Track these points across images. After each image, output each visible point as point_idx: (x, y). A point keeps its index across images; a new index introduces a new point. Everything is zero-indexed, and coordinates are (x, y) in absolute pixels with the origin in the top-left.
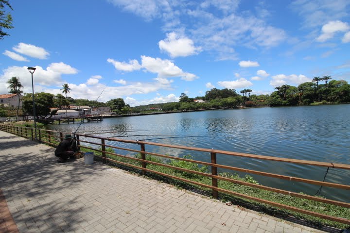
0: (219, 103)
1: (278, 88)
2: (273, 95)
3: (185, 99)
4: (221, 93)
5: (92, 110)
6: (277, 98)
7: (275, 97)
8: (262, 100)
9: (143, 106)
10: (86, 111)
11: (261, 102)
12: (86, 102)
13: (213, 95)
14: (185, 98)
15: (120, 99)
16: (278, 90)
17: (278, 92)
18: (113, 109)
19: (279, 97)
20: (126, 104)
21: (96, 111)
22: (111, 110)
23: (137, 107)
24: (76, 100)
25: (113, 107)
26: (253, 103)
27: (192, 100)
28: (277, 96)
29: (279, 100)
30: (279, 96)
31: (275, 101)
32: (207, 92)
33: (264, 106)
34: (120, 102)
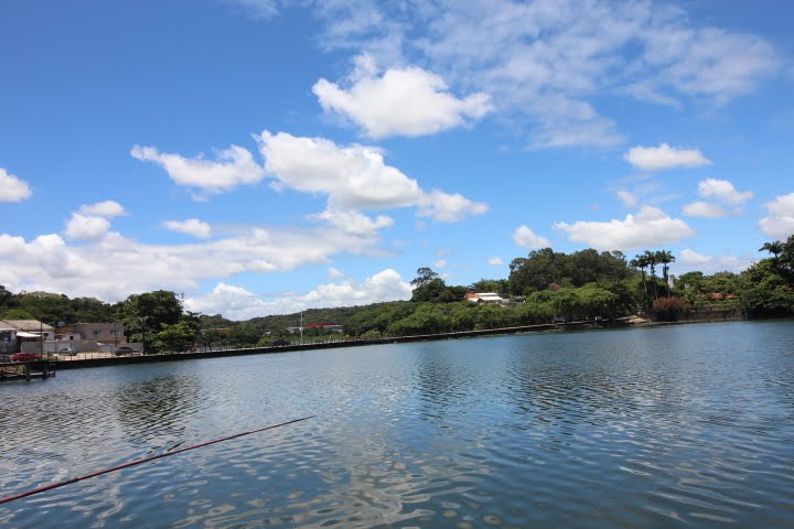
0: (546, 307)
1: (774, 248)
2: (755, 275)
3: (431, 290)
4: (570, 266)
5: (51, 335)
6: (773, 284)
7: (763, 284)
8: (717, 295)
9: (279, 318)
10: (28, 339)
11: (713, 300)
12: (58, 303)
13: (537, 273)
14: (431, 287)
15: (162, 294)
16: (773, 255)
17: (774, 261)
18: (134, 331)
19: (778, 283)
20: (185, 313)
21: (66, 338)
22: (128, 334)
23: (255, 320)
24: (20, 296)
25: (134, 325)
26: (682, 303)
27: (459, 294)
28: (772, 277)
29: (779, 292)
30: (778, 277)
31: (766, 296)
32: (517, 261)
33: (725, 315)
34: (163, 303)
